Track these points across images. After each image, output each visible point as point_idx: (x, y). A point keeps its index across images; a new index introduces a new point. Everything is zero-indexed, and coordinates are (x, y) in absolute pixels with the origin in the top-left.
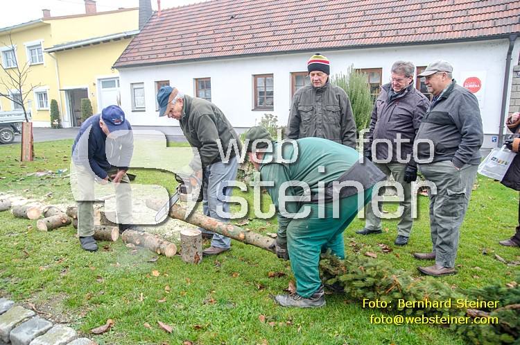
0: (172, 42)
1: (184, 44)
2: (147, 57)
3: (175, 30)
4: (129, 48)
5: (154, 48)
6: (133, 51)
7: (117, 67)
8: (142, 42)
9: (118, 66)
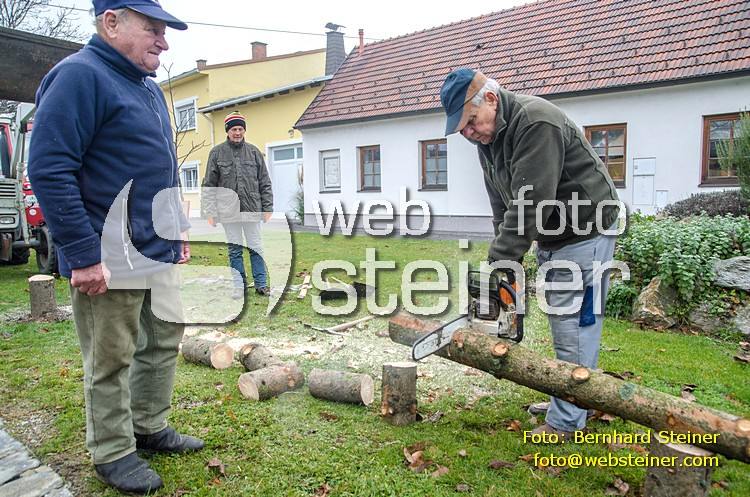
0: (383, 88)
1: (403, 90)
2: (346, 111)
3: (387, 71)
4: (319, 99)
5: (356, 98)
6: (324, 103)
7: (300, 128)
8: (337, 91)
9: (302, 126)
